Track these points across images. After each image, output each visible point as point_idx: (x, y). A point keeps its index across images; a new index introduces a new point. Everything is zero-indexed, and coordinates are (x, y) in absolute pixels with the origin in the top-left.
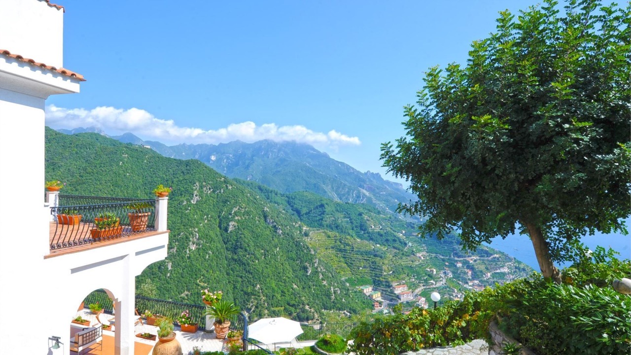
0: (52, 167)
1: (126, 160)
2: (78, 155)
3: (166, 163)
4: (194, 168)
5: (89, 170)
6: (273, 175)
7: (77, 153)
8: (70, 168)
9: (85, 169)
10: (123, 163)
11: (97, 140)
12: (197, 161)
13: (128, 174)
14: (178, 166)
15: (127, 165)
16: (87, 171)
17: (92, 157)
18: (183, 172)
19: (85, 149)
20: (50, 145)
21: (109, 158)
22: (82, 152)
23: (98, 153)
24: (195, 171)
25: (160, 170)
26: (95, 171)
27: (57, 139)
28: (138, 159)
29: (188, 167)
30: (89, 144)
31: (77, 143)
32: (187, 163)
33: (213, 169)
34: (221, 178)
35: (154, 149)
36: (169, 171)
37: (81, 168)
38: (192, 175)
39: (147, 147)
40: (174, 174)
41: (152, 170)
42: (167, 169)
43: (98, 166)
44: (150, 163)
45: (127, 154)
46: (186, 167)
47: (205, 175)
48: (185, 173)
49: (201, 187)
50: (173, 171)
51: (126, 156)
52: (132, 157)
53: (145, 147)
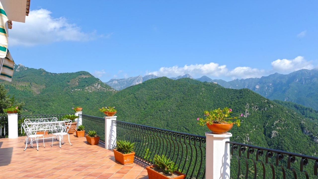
0: (168, 97)
1: (204, 91)
2: (180, 91)
3: (227, 92)
4: (245, 94)
5: (185, 98)
6: (307, 96)
7: (179, 89)
8: (176, 97)
9: (183, 98)
10: (202, 93)
11: (189, 81)
12: (247, 90)
13: (205, 100)
14: (234, 94)
15: (204, 94)
16: (184, 99)
17: (186, 91)
18: (238, 97)
19: (183, 87)
20: (167, 86)
21: (195, 91)
22: (181, 89)
23: (189, 89)
24: (246, 96)
25: (223, 97)
26: (188, 98)
27: (170, 83)
28: (210, 91)
29: (241, 93)
30: (185, 84)
31: (179, 84)
32: (241, 91)
33: (258, 94)
34: (264, 100)
35: (219, 84)
36: (229, 97)
37: (181, 97)
38: (244, 98)
39: (215, 83)
40: (232, 99)
41: (218, 96)
42: (227, 95)
43: (189, 96)
44: (217, 92)
45: (204, 88)
46: (240, 94)
47: (253, 99)
48: (239, 98)
49: (251, 106)
50: (232, 97)
51: (204, 89)
52: (207, 90)
53: (214, 83)
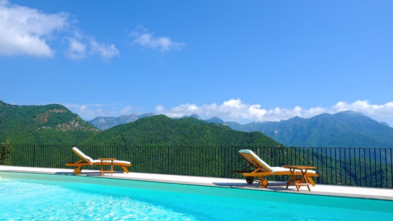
0: (165, 140)
1: (208, 134)
2: (180, 132)
3: (236, 135)
4: (256, 138)
5: (186, 141)
7: (179, 130)
8: (175, 140)
9: (183, 141)
10: (207, 136)
11: (193, 122)
12: (258, 133)
13: (210, 144)
14: (244, 137)
15: (209, 137)
16: (185, 142)
17: (188, 133)
18: (248, 141)
19: (184, 128)
20: (165, 126)
21: (198, 133)
22: (182, 130)
23: (192, 130)
24: (256, 140)
25: (231, 140)
26: (189, 141)
27: (169, 122)
28: (216, 133)
29: (252, 137)
30: (187, 124)
31: (180, 124)
32: (251, 135)
33: (271, 139)
34: (277, 146)
35: (229, 126)
36: (238, 141)
37: (181, 140)
38: (254, 143)
39: (224, 125)
40: (241, 143)
41: (226, 140)
42: (236, 139)
43: (191, 138)
44: (225, 135)
45: (210, 129)
46: (250, 137)
47: (264, 143)
48: (250, 142)
50: (241, 141)
51: (209, 131)
52: (213, 132)
53: (223, 125)
